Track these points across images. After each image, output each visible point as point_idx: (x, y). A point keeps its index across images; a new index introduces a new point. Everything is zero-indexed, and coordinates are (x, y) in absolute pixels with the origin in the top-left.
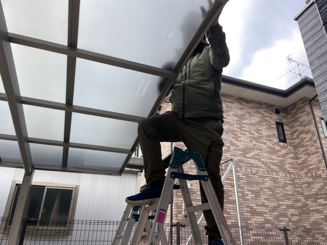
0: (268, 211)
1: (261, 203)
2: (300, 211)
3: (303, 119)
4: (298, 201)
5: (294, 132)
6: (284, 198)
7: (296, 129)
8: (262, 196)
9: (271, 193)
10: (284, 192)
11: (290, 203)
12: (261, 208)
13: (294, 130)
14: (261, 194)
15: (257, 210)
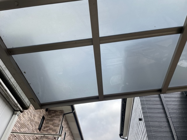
3: (56, 122)
5: (47, 127)
7: (49, 125)
13: (47, 125)
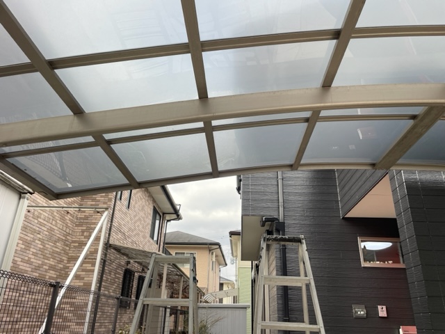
0: (30, 269)
1: (27, 258)
2: (58, 274)
4: (61, 261)
6: (50, 256)
8: (31, 250)
9: (42, 247)
10: (54, 249)
11: (53, 263)
12: (25, 264)
14: (32, 246)
15: (21, 267)
